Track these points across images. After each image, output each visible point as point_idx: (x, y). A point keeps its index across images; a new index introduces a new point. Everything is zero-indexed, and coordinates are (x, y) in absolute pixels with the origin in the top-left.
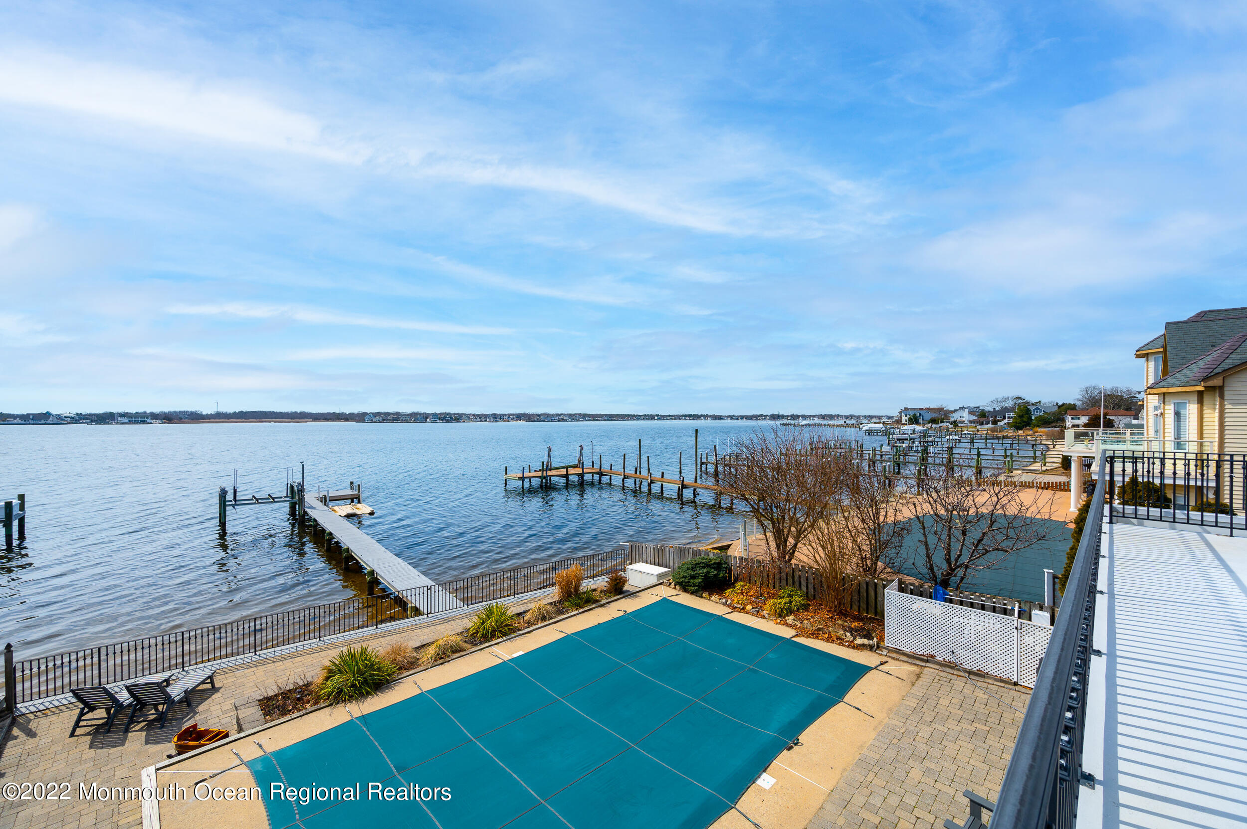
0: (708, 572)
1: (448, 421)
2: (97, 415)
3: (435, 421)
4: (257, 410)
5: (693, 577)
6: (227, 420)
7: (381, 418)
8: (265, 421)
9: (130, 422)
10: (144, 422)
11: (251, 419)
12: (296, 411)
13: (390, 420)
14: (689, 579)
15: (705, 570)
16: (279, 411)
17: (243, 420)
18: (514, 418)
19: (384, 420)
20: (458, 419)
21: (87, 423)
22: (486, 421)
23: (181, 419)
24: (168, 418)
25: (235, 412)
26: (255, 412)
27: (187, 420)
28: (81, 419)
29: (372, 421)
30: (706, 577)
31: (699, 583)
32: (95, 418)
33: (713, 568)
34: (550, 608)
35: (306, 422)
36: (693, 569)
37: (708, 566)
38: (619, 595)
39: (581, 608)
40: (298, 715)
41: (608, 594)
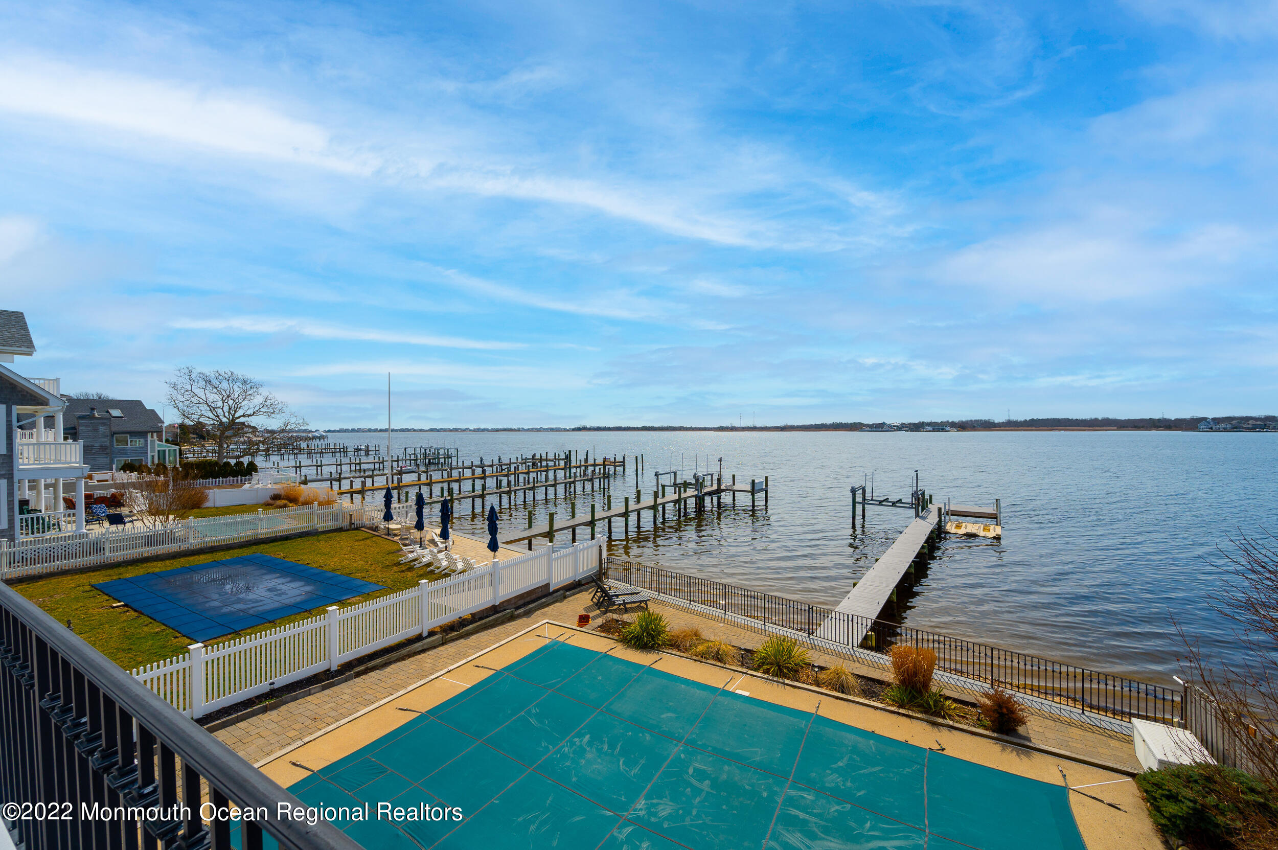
2: (914, 424)
4: (1049, 417)
5: (1174, 798)
6: (1016, 428)
8: (1057, 429)
9: (934, 430)
10: (943, 430)
11: (1042, 426)
12: (1097, 417)
14: (1163, 795)
16: (1074, 418)
17: (1034, 428)
21: (905, 431)
23: (974, 427)
24: (963, 426)
25: (1026, 420)
26: (1048, 419)
27: (980, 429)
28: (903, 427)
32: (912, 427)
34: (852, 681)
35: (1106, 430)
38: (997, 733)
39: (900, 706)
40: (607, 636)
41: (988, 723)
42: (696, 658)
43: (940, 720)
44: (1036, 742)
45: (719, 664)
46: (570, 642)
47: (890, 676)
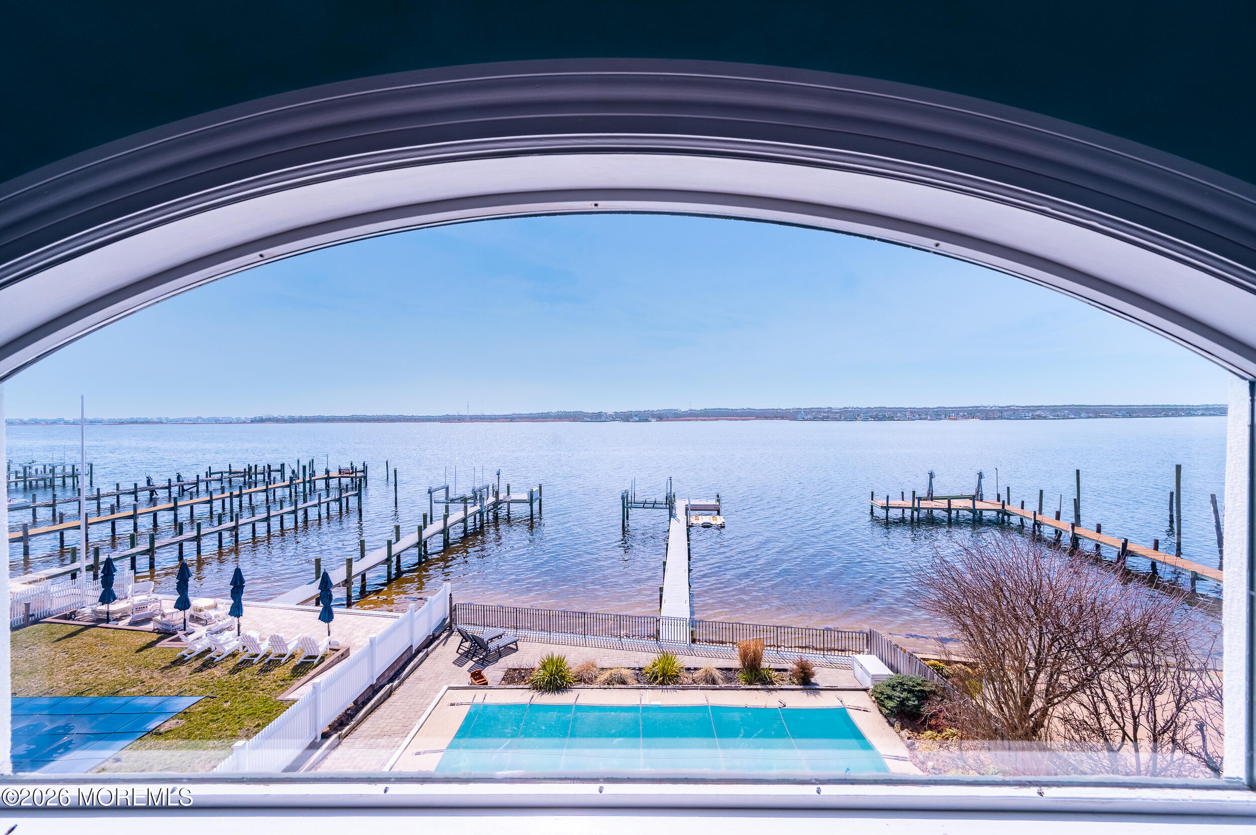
0: (908, 699)
1: (880, 420)
3: (866, 420)
5: (890, 698)
6: (695, 418)
7: (812, 417)
9: (640, 420)
10: (647, 420)
11: (711, 416)
13: (820, 418)
14: (885, 698)
15: (905, 694)
17: (706, 418)
18: (964, 415)
19: (815, 419)
20: (892, 417)
22: (926, 419)
23: (668, 417)
27: (673, 419)
28: (617, 418)
29: (804, 420)
30: (902, 702)
31: (892, 707)
32: (623, 417)
33: (916, 696)
34: (717, 674)
35: (750, 420)
36: (893, 688)
37: (910, 691)
38: (803, 685)
39: (750, 684)
40: (515, 687)
41: (795, 680)
42: (605, 686)
43: (771, 687)
44: (822, 685)
45: (623, 686)
46: (487, 701)
47: (736, 663)
